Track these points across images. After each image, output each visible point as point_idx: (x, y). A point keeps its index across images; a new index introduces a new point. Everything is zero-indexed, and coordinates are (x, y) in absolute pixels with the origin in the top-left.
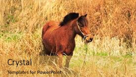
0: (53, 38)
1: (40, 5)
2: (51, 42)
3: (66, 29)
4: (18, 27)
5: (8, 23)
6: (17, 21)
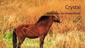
1: (7, 18)
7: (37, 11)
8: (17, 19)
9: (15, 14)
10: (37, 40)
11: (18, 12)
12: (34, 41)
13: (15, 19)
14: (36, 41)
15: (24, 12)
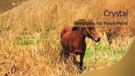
0: (68, 41)
1: (73, 14)
2: (67, 44)
3: (77, 33)
4: (56, 34)
5: (48, 31)
6: (55, 29)
7: (122, 3)
8: (89, 16)
9: (86, 7)
10: (122, 50)
11: (90, 4)
12: (116, 52)
13: (85, 15)
14: (118, 51)
15: (100, 5)
